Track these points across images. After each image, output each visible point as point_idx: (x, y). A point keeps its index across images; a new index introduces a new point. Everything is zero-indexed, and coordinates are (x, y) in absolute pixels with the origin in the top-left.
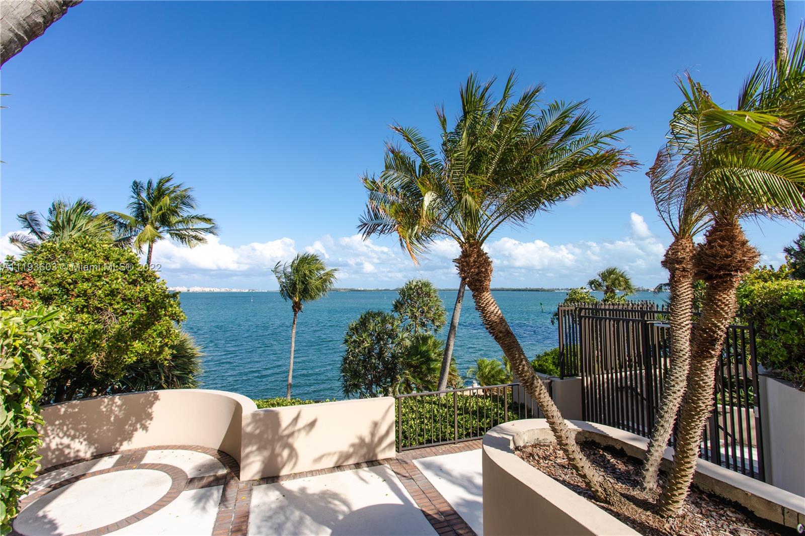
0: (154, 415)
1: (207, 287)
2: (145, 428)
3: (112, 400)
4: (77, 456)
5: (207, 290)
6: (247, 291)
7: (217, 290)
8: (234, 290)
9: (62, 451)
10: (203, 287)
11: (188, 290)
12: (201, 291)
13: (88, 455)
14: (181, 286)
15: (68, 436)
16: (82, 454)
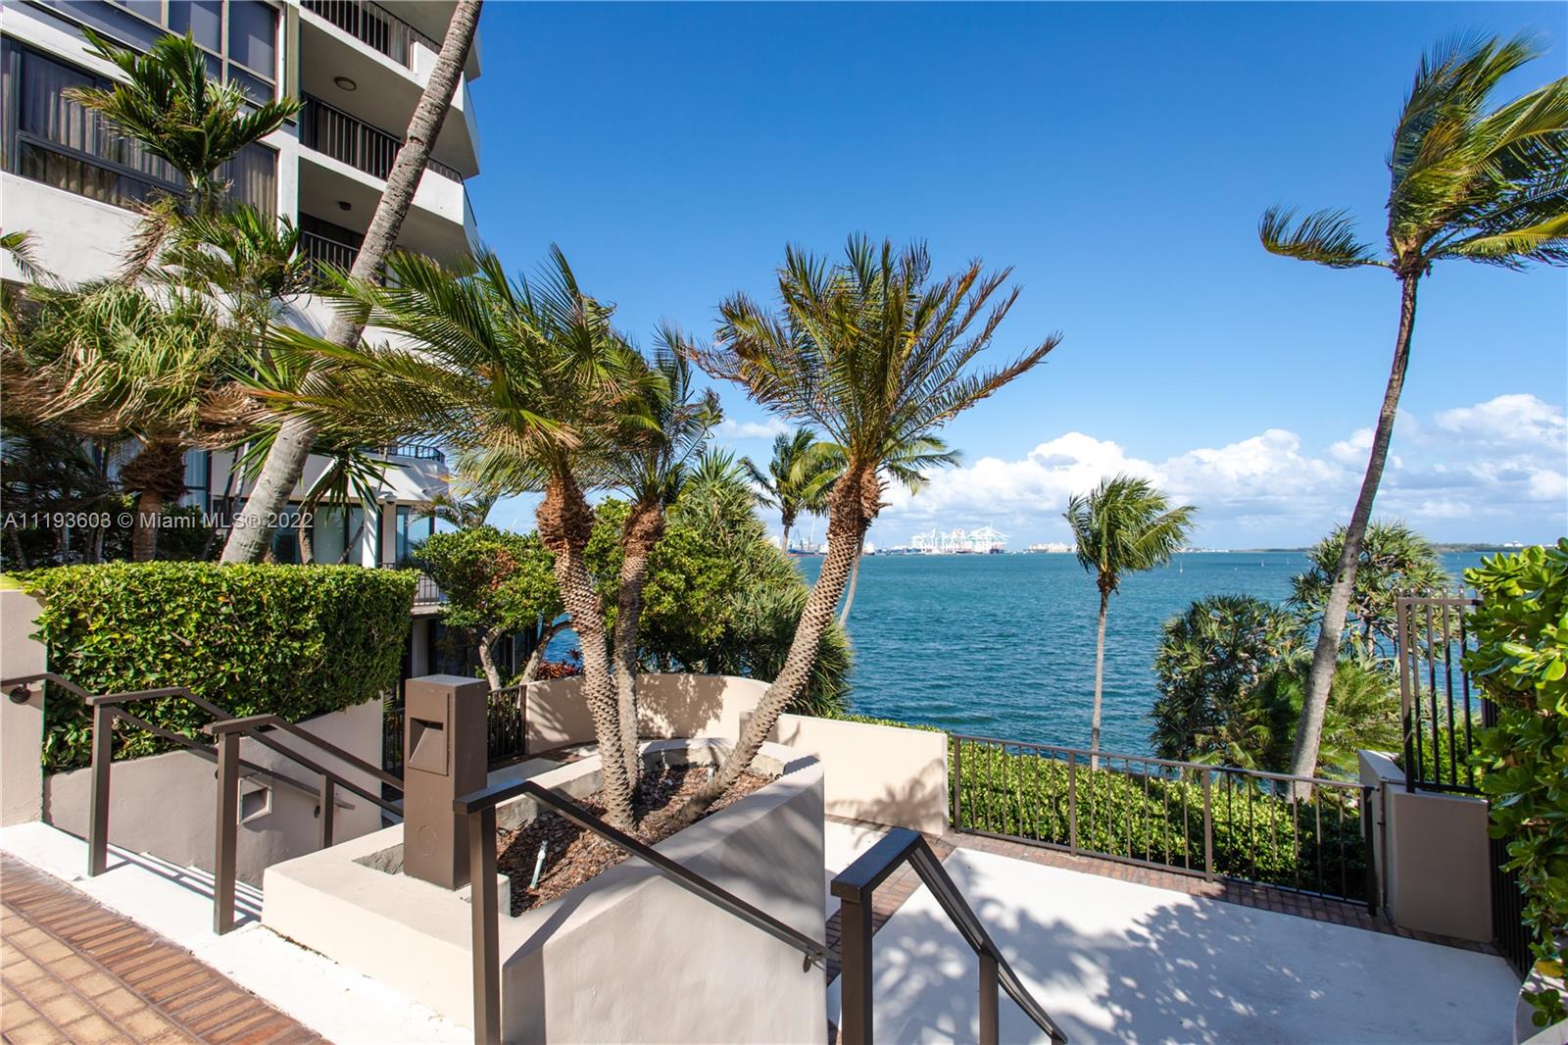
0: (724, 703)
2: (717, 717)
3: (687, 678)
4: (659, 733)
9: (646, 722)
11: (1069, 550)
13: (669, 736)
14: (1056, 542)
15: (652, 709)
16: (663, 732)
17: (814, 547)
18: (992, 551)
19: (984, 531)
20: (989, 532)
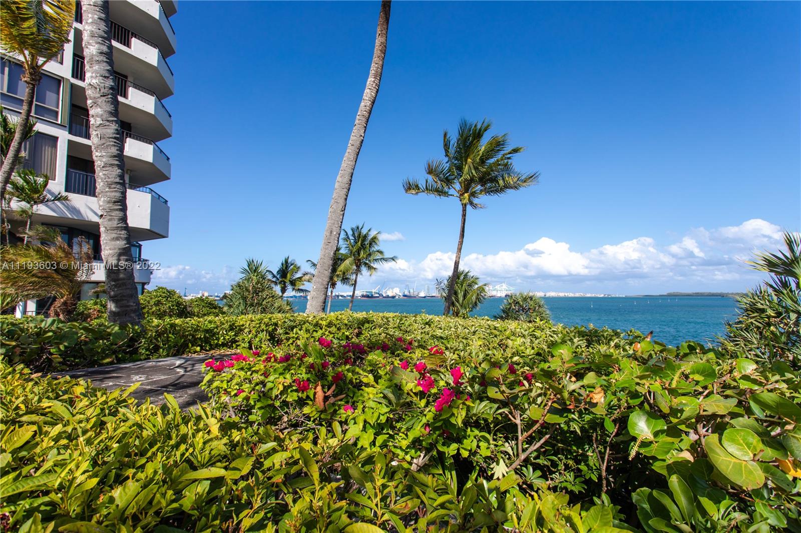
1: (561, 292)
5: (562, 295)
6: (602, 296)
7: (571, 295)
8: (589, 295)
10: (559, 292)
12: (556, 296)
17: (416, 293)
18: (506, 296)
19: (502, 286)
20: (504, 286)
